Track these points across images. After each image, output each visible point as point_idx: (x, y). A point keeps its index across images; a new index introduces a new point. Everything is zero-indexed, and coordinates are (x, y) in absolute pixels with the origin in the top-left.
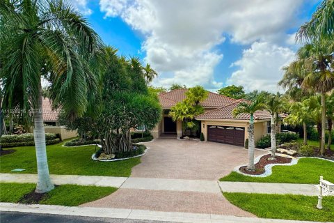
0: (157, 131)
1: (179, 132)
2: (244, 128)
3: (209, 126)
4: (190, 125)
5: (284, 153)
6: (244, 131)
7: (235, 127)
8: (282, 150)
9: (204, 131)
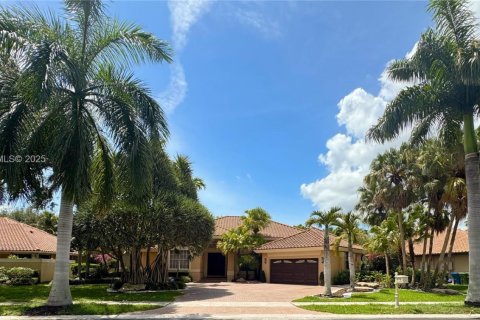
0: (198, 270)
1: (230, 273)
2: (317, 259)
3: (272, 261)
4: (248, 259)
5: (365, 286)
6: (317, 264)
7: (306, 260)
8: (363, 283)
9: (266, 268)
